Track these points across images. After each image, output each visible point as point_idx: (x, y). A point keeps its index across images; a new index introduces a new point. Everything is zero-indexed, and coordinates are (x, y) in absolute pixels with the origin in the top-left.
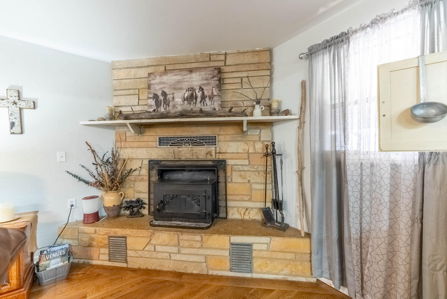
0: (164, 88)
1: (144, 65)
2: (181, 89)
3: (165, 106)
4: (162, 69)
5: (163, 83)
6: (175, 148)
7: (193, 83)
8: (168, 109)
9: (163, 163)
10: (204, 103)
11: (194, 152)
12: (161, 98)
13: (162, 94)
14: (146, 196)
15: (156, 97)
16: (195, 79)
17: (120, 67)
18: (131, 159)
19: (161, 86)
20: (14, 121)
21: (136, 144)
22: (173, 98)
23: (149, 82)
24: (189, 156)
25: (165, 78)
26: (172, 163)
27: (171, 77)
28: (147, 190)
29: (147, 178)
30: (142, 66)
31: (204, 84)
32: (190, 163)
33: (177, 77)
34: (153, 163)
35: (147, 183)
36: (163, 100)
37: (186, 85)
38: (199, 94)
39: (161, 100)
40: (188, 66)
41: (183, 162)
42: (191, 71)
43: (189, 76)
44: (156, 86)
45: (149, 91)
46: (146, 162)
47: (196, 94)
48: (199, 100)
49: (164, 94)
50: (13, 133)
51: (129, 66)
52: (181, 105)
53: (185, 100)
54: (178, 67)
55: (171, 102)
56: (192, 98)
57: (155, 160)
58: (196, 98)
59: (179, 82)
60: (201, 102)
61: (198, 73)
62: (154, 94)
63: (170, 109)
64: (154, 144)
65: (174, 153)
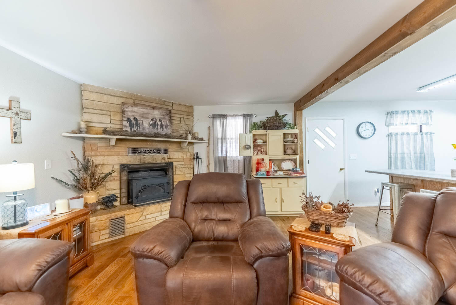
0: (135, 115)
1: (116, 95)
2: (148, 118)
3: (137, 127)
4: (132, 101)
5: (134, 112)
6: (142, 156)
7: (155, 116)
8: (139, 130)
9: (131, 166)
10: (162, 129)
11: (154, 158)
12: (134, 122)
13: (134, 119)
14: (118, 191)
15: (129, 120)
16: (156, 114)
17: (92, 90)
18: (103, 165)
19: (133, 114)
20: (16, 131)
21: (107, 153)
22: (143, 123)
23: (123, 109)
24: (151, 161)
25: (135, 109)
26: (138, 166)
27: (140, 109)
28: (118, 187)
29: (118, 178)
30: (114, 95)
31: (162, 118)
32: (151, 165)
33: (145, 110)
34: (123, 167)
35: (118, 182)
36: (135, 124)
37: (150, 116)
38: (159, 123)
39: (134, 124)
40: (151, 104)
41: (146, 165)
42: (154, 108)
43: (152, 111)
44: (129, 113)
45: (124, 115)
46: (118, 166)
47: (157, 123)
48: (159, 127)
49: (135, 119)
50: (16, 142)
51: (102, 92)
52: (148, 128)
53: (150, 126)
54: (143, 103)
55: (141, 126)
56: (154, 125)
57: (125, 165)
58: (158, 125)
59: (146, 113)
60: (160, 128)
61: (158, 110)
62: (128, 119)
63: (141, 130)
64: (124, 153)
65: (140, 159)
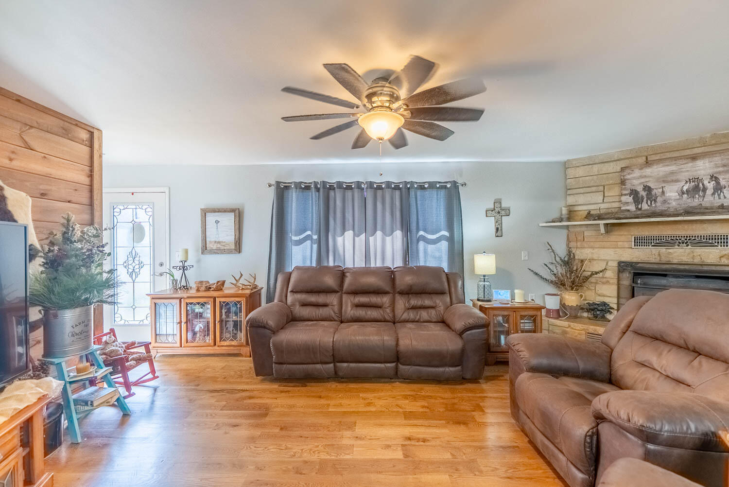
0: (646, 182)
1: (612, 160)
2: (677, 181)
3: (649, 202)
4: (642, 160)
5: (645, 177)
6: (663, 250)
7: (699, 172)
8: (654, 205)
9: (640, 265)
10: (719, 195)
11: (694, 254)
12: (644, 194)
13: (644, 189)
14: (615, 300)
15: (634, 193)
16: (701, 168)
17: (577, 165)
18: (591, 260)
19: (643, 180)
21: (597, 245)
22: (663, 192)
23: (622, 177)
24: (685, 259)
25: (648, 171)
26: (656, 266)
27: (659, 169)
28: (615, 294)
29: (615, 281)
30: (609, 160)
31: (720, 173)
32: (686, 267)
33: (669, 167)
34: (623, 266)
35: (615, 287)
36: (645, 196)
37: (685, 176)
38: (710, 186)
39: (642, 196)
40: (688, 152)
41: (674, 266)
42: (694, 158)
43: (690, 164)
44: (635, 181)
45: (624, 187)
46: (615, 264)
47: (703, 185)
48: (709, 192)
49: (648, 189)
50: (497, 236)
51: (591, 163)
52: (675, 200)
53: (683, 193)
54: (668, 155)
55: (658, 198)
56: (695, 191)
57: (628, 262)
58: (705, 190)
59: (672, 173)
60: (713, 194)
61: (707, 159)
62: (632, 190)
64: (626, 245)
65: (659, 255)
